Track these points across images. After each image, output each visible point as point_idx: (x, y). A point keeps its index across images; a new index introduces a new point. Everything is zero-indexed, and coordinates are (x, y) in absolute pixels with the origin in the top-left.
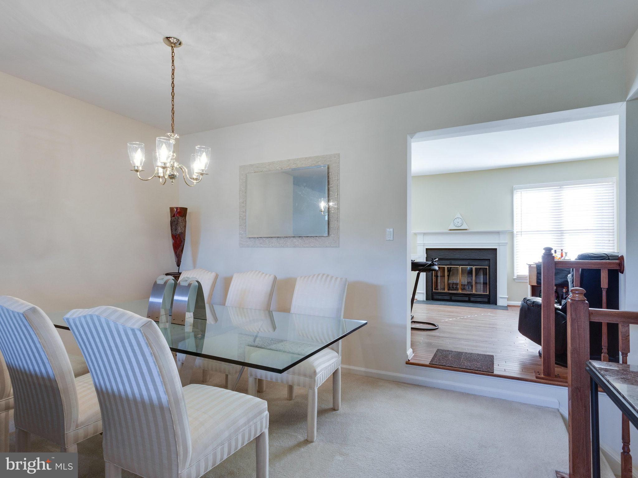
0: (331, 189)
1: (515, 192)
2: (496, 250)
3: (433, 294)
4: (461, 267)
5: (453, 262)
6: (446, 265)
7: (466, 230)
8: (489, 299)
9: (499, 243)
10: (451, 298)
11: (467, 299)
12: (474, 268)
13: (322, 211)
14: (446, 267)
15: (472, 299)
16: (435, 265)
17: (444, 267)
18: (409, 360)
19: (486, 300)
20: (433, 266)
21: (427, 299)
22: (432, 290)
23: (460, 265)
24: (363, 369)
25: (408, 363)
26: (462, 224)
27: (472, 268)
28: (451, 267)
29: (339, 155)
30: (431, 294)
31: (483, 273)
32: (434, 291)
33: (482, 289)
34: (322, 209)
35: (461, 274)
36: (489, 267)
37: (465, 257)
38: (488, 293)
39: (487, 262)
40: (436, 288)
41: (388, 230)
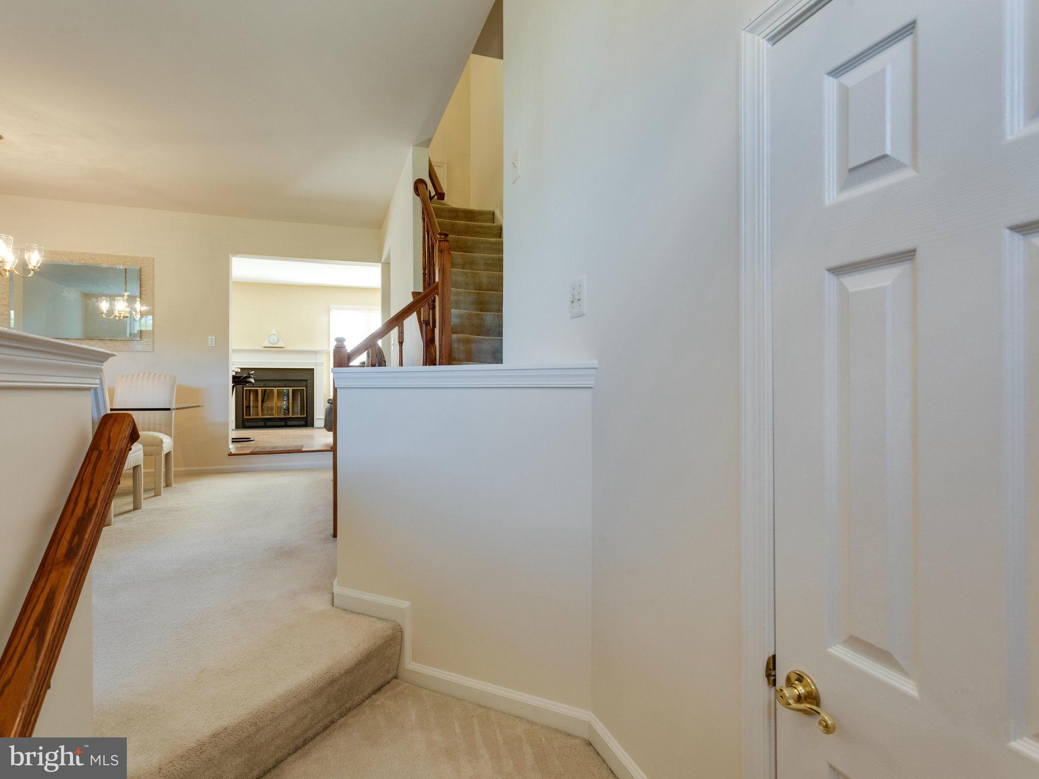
0: (144, 292)
1: (331, 311)
2: (313, 370)
3: (244, 421)
4: (276, 389)
5: (268, 384)
6: (260, 387)
7: (283, 348)
8: (306, 422)
9: (316, 363)
10: (265, 424)
11: (283, 423)
12: (291, 389)
13: (103, 313)
14: (260, 389)
15: (289, 423)
16: (251, 378)
17: (257, 390)
18: (231, 452)
19: (303, 423)
20: (249, 378)
21: (236, 428)
22: (243, 416)
23: (276, 387)
24: (183, 469)
25: (231, 455)
26: (278, 342)
27: (289, 389)
28: (266, 390)
29: (153, 259)
30: (241, 422)
31: (301, 394)
32: (245, 417)
33: (299, 412)
34: (103, 311)
35: (277, 397)
36: (306, 388)
37: (282, 378)
38: (305, 416)
39: (304, 383)
40: (248, 414)
41: (210, 337)
